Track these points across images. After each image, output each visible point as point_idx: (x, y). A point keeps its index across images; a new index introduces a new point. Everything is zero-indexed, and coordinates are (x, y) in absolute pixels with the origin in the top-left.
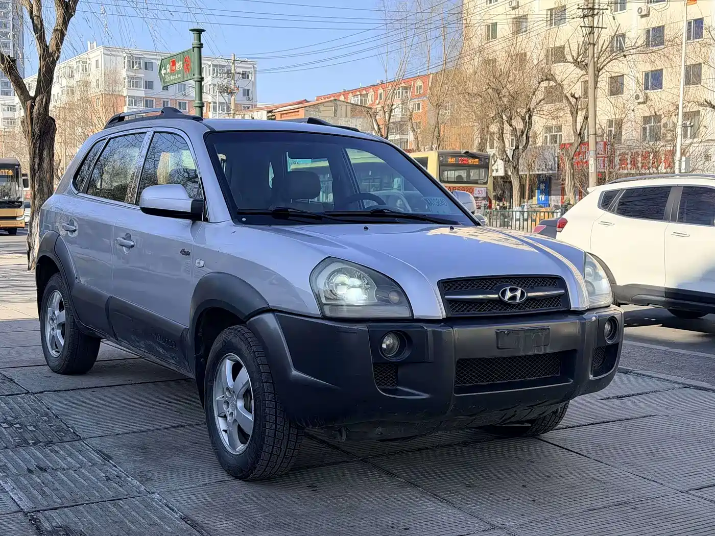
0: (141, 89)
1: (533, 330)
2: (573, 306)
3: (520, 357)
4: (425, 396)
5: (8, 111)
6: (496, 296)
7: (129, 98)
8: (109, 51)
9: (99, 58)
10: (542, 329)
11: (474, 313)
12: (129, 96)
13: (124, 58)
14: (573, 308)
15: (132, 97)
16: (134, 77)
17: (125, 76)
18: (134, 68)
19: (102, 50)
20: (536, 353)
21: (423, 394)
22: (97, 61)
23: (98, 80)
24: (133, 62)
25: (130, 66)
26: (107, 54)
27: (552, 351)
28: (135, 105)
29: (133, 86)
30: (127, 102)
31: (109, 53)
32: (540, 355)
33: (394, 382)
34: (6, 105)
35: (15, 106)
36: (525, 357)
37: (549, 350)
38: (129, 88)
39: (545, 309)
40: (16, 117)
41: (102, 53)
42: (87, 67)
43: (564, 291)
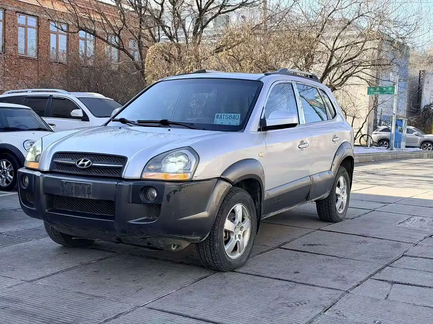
1: (80, 184)
2: (124, 175)
6: (74, 163)
10: (85, 184)
21: (35, 208)
32: (84, 199)
37: (91, 197)
43: (122, 166)
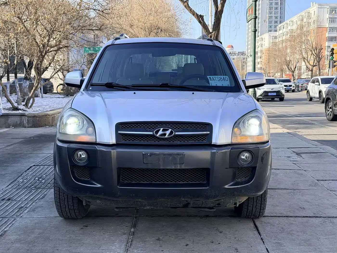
0: (335, 23)
1: (170, 155)
2: (214, 142)
3: (160, 169)
4: (99, 186)
5: (275, 39)
6: (152, 133)
7: (329, 28)
8: (321, 6)
9: (315, 10)
10: (177, 154)
11: (136, 142)
12: (329, 27)
13: (328, 8)
14: (213, 143)
15: (331, 28)
16: (332, 18)
17: (327, 17)
18: (333, 13)
19: (317, 6)
20: (173, 168)
21: (98, 185)
22: (314, 11)
23: (315, 21)
24: (332, 10)
25: (331, 12)
26: (320, 8)
27: (186, 168)
28: (332, 32)
29: (332, 22)
30: (328, 31)
31: (321, 7)
32: (176, 169)
33: (88, 177)
34: (274, 36)
35: (277, 36)
36: (164, 169)
37: (183, 167)
38: (329, 23)
39: (191, 142)
40: (277, 42)
41: (317, 7)
42: (310, 15)
43: (209, 132)
